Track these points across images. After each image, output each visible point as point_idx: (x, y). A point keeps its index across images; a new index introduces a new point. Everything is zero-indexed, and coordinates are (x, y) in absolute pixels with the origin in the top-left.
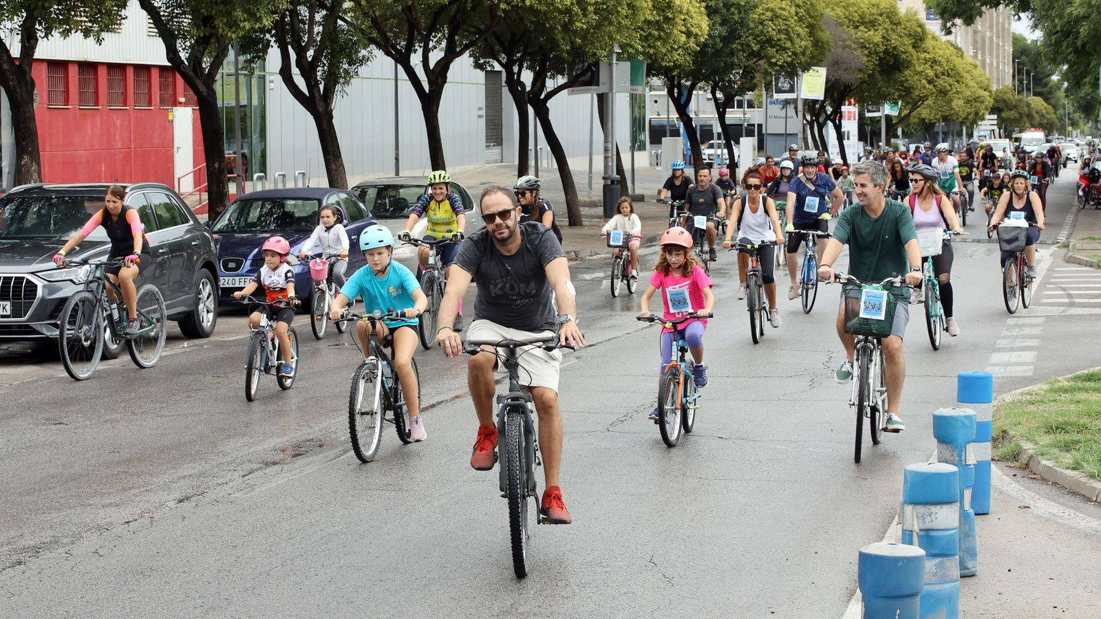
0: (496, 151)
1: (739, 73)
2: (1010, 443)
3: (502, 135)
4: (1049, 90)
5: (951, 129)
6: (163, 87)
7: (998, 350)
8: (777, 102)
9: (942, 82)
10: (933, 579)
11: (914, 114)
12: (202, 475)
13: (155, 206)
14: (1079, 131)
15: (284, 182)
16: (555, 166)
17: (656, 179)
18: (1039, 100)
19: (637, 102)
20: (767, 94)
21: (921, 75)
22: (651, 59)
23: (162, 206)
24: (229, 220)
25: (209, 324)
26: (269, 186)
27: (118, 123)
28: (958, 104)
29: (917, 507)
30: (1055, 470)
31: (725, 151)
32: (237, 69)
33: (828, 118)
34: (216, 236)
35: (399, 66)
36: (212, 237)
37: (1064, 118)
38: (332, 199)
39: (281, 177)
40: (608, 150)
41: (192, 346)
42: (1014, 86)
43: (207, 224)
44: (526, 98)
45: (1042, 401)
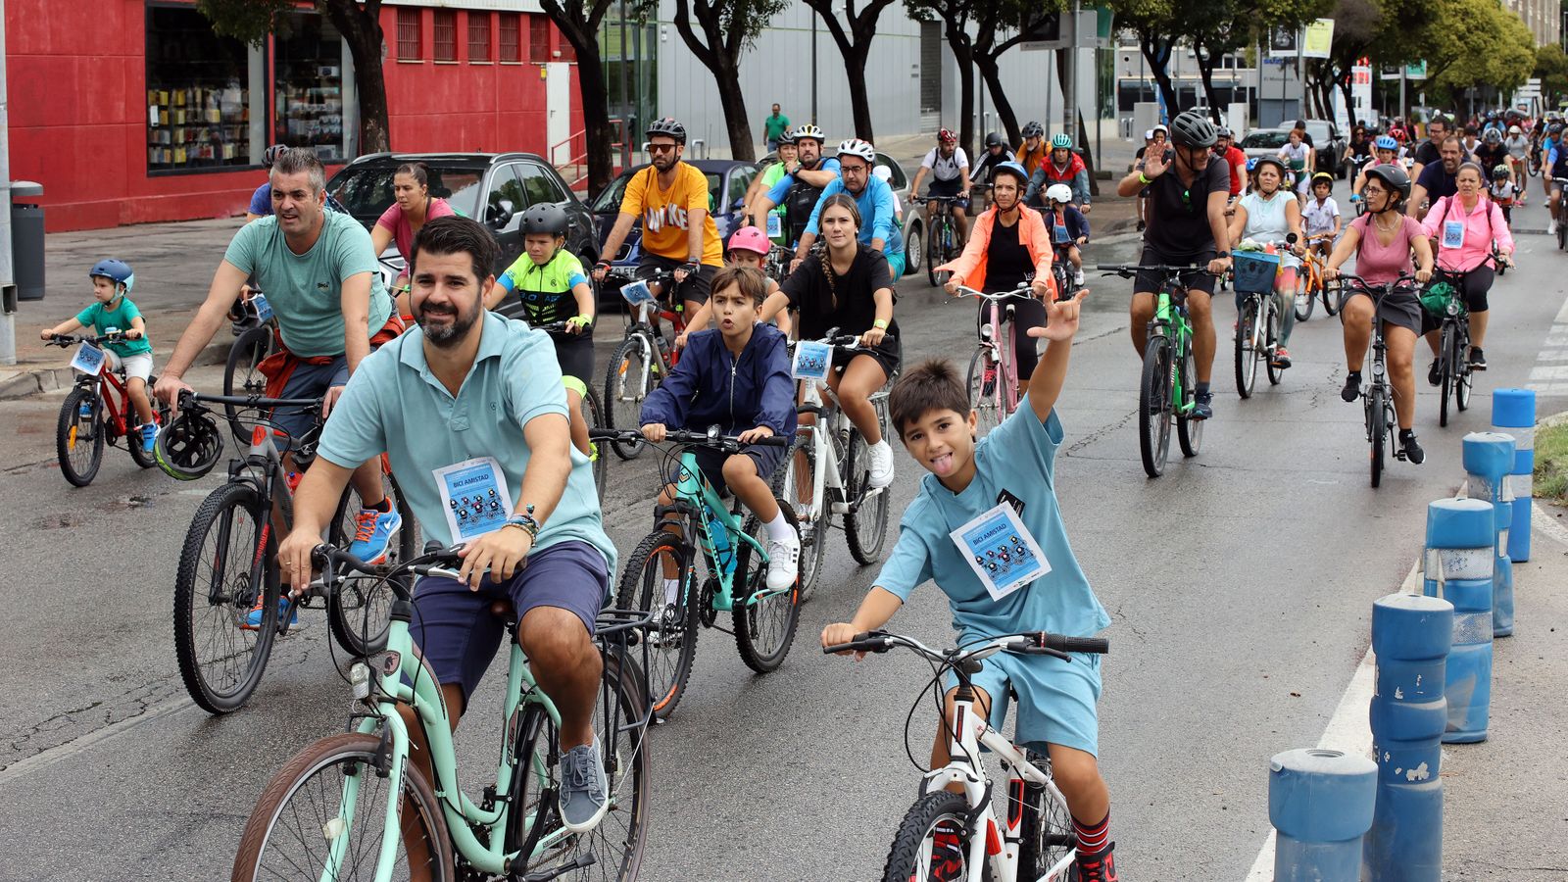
0: (932, 119)
1: (1227, 25)
2: (1555, 476)
3: (941, 98)
5: (1485, 95)
6: (534, 38)
7: (1542, 364)
8: (1275, 60)
9: (1475, 38)
10: (1461, 639)
11: (1441, 76)
13: (525, 180)
19: (1104, 60)
20: (1262, 50)
21: (1450, 30)
22: (1122, 7)
23: (534, 181)
24: (613, 197)
27: (481, 81)
28: (1493, 64)
29: (1443, 552)
32: (623, 17)
33: (1336, 80)
34: (596, 217)
35: (818, 14)
36: (593, 217)
40: (1070, 117)
42: (1562, 44)
43: (587, 202)
44: (971, 53)
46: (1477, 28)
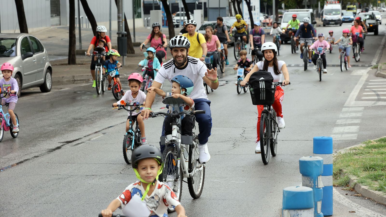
0: (56, 19)
2: (344, 177)
3: (60, 10)
7: (338, 125)
14: (384, 3)
16: (90, 27)
29: (290, 211)
30: (369, 191)
31: (186, 18)
40: (120, 18)
45: (361, 153)
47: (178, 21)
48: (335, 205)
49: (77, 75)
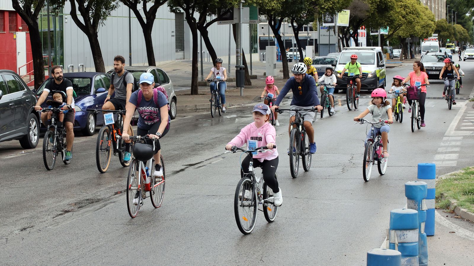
0: (181, 54)
1: (305, 13)
2: (445, 200)
3: (184, 45)
4: (465, 21)
5: (414, 41)
6: (11, 21)
7: (439, 153)
8: (325, 27)
9: (410, 17)
11: (395, 33)
12: (32, 217)
13: (7, 81)
15: (73, 70)
16: (211, 61)
17: (263, 67)
18: (459, 26)
19: (253, 29)
20: (320, 23)
21: (399, 14)
22: (260, 6)
23: (11, 82)
25: (35, 141)
26: (65, 71)
28: (418, 28)
29: (397, 231)
30: (468, 214)
31: (298, 53)
32: (48, 12)
33: (351, 36)
35: (131, 10)
36: (36, 97)
37: (472, 35)
38: (98, 78)
39: (71, 67)
40: (238, 52)
41: (27, 153)
42: (447, 19)
43: (34, 91)
44: (196, 26)
45: (461, 179)
46: (410, 13)
47: (291, 56)
48: (436, 226)
49: (199, 104)
